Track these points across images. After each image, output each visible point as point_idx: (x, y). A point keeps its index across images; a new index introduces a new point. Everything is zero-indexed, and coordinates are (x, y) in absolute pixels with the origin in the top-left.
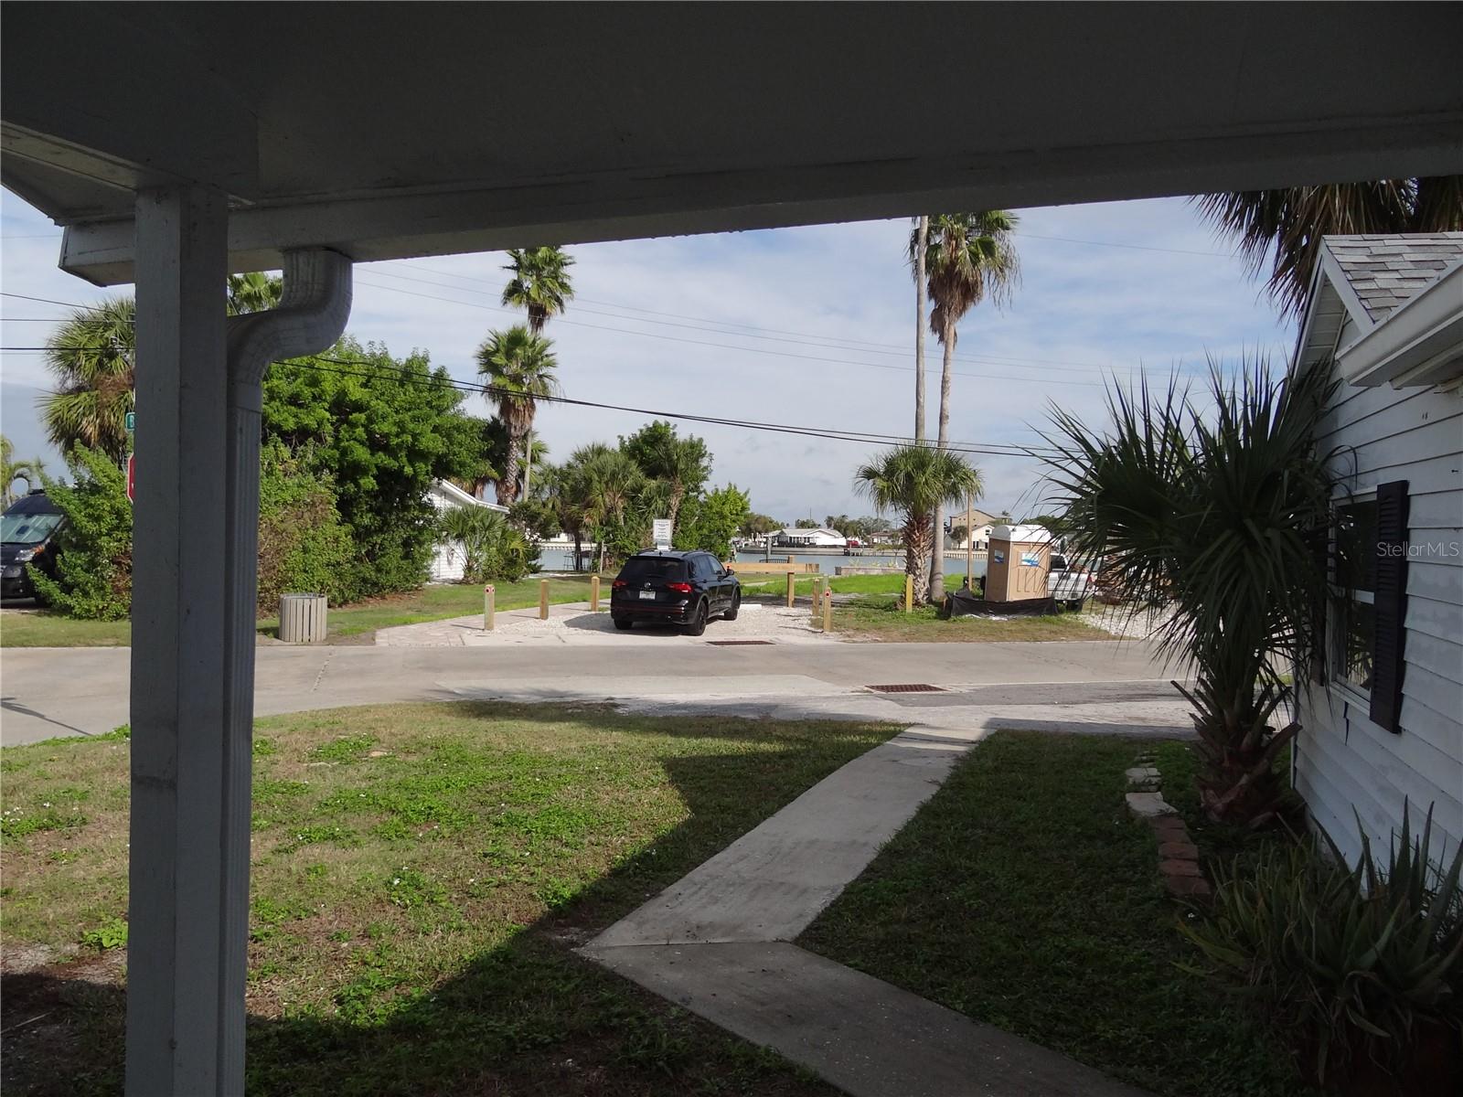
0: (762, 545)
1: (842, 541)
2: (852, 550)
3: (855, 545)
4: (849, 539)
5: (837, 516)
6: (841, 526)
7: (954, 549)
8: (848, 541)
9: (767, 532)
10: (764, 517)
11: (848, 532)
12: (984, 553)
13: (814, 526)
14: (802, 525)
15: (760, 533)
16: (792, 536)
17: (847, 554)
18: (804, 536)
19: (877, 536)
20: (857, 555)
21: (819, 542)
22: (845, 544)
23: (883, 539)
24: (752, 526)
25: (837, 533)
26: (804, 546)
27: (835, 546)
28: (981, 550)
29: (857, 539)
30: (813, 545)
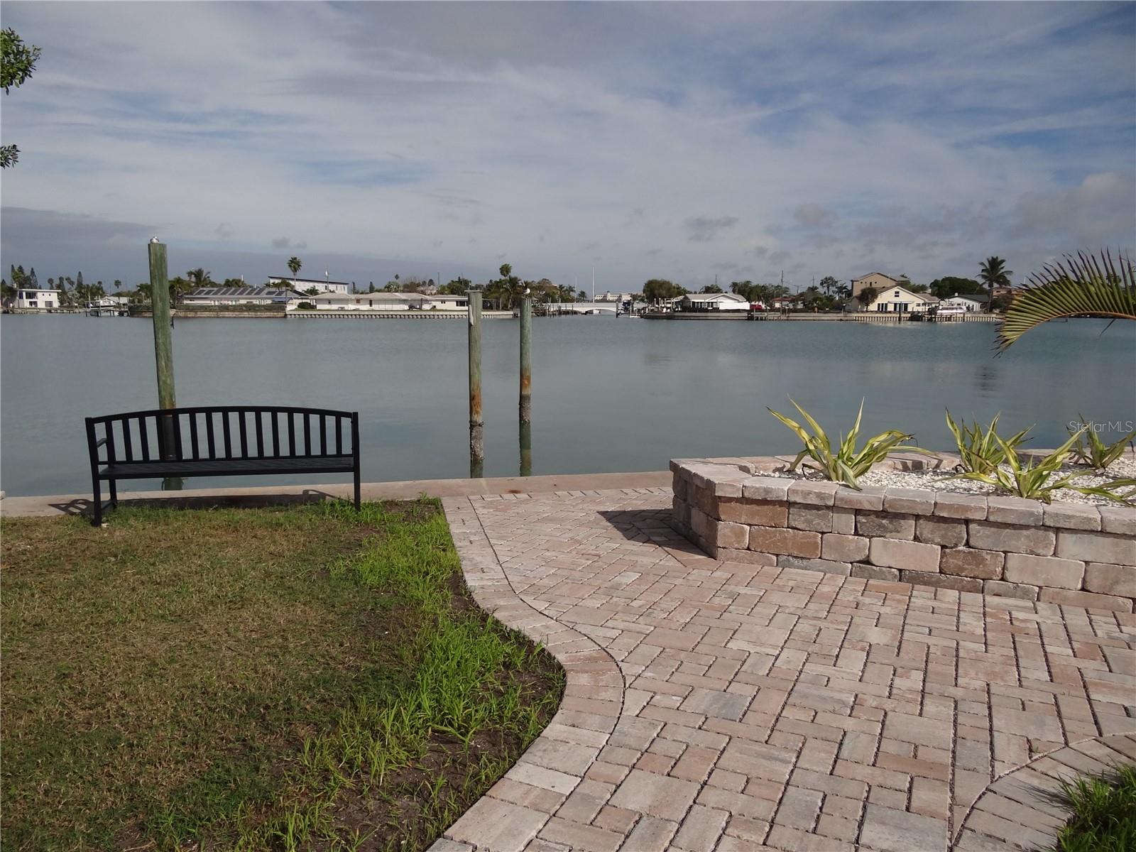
0: (665, 310)
1: (746, 306)
2: (756, 314)
3: (759, 309)
4: (753, 303)
5: (740, 280)
6: (743, 290)
7: (862, 312)
8: (751, 306)
9: (670, 297)
10: (668, 283)
11: (752, 296)
12: (894, 315)
13: (718, 291)
14: (708, 290)
15: (663, 298)
16: (696, 301)
17: (750, 318)
18: (707, 301)
19: (781, 301)
20: (762, 319)
21: (722, 307)
22: (748, 308)
23: (784, 303)
24: (656, 292)
25: (740, 298)
26: (706, 311)
27: (738, 311)
28: (890, 312)
29: (761, 303)
30: (717, 310)
